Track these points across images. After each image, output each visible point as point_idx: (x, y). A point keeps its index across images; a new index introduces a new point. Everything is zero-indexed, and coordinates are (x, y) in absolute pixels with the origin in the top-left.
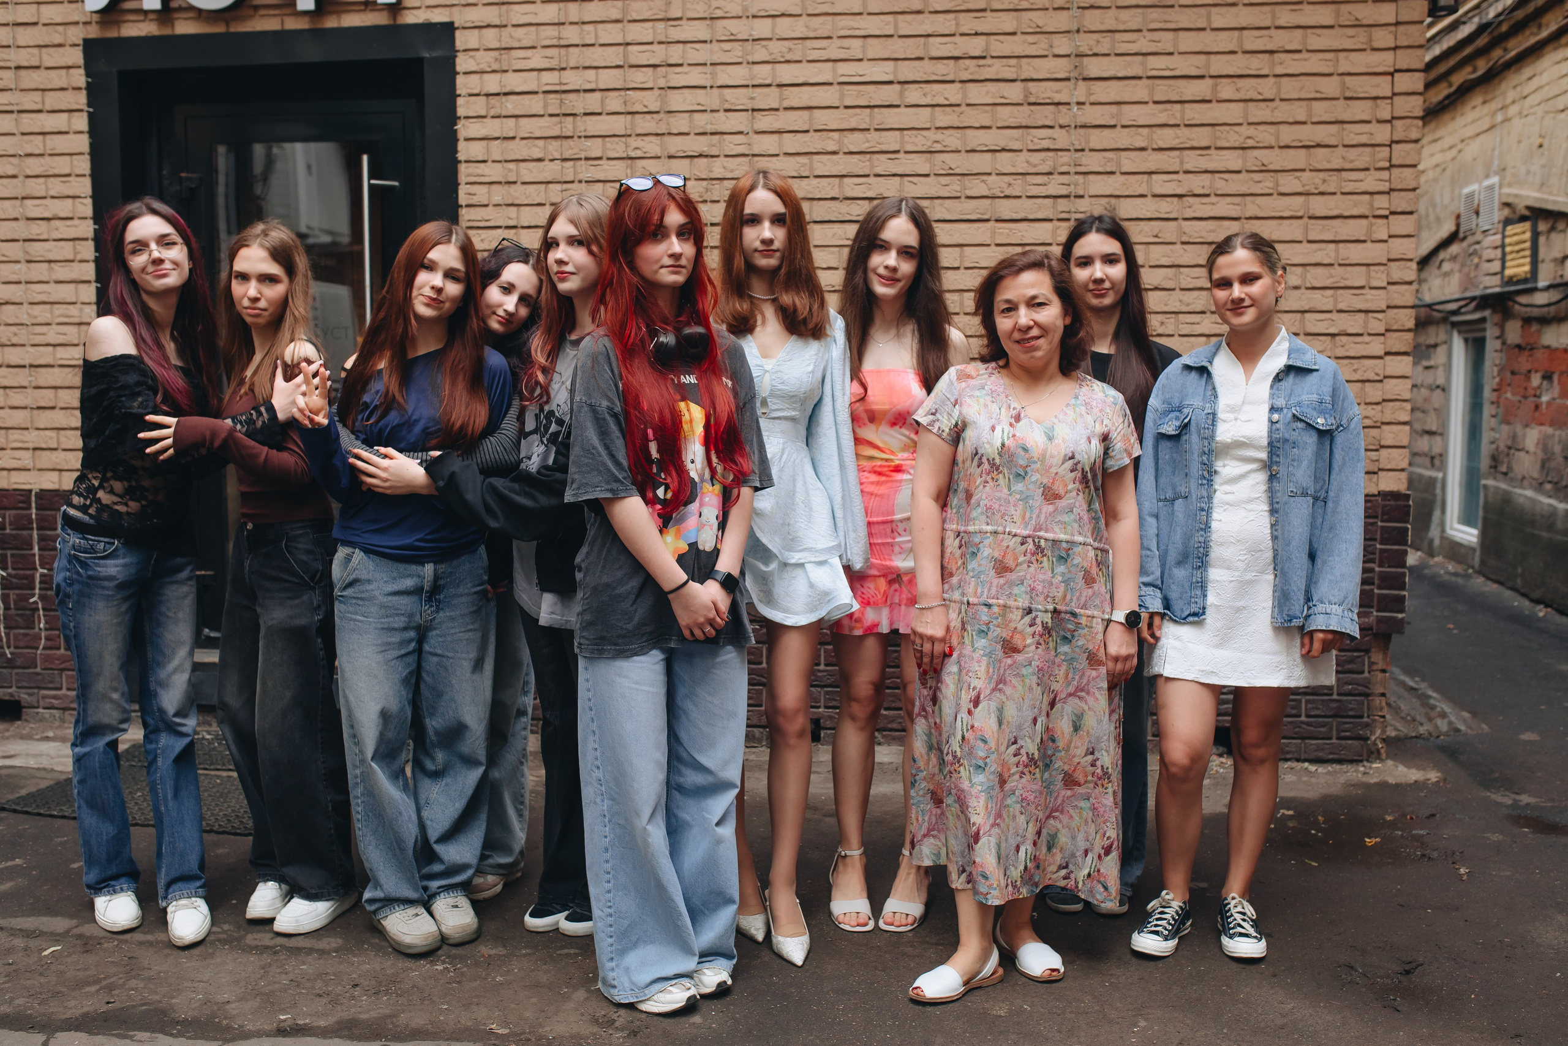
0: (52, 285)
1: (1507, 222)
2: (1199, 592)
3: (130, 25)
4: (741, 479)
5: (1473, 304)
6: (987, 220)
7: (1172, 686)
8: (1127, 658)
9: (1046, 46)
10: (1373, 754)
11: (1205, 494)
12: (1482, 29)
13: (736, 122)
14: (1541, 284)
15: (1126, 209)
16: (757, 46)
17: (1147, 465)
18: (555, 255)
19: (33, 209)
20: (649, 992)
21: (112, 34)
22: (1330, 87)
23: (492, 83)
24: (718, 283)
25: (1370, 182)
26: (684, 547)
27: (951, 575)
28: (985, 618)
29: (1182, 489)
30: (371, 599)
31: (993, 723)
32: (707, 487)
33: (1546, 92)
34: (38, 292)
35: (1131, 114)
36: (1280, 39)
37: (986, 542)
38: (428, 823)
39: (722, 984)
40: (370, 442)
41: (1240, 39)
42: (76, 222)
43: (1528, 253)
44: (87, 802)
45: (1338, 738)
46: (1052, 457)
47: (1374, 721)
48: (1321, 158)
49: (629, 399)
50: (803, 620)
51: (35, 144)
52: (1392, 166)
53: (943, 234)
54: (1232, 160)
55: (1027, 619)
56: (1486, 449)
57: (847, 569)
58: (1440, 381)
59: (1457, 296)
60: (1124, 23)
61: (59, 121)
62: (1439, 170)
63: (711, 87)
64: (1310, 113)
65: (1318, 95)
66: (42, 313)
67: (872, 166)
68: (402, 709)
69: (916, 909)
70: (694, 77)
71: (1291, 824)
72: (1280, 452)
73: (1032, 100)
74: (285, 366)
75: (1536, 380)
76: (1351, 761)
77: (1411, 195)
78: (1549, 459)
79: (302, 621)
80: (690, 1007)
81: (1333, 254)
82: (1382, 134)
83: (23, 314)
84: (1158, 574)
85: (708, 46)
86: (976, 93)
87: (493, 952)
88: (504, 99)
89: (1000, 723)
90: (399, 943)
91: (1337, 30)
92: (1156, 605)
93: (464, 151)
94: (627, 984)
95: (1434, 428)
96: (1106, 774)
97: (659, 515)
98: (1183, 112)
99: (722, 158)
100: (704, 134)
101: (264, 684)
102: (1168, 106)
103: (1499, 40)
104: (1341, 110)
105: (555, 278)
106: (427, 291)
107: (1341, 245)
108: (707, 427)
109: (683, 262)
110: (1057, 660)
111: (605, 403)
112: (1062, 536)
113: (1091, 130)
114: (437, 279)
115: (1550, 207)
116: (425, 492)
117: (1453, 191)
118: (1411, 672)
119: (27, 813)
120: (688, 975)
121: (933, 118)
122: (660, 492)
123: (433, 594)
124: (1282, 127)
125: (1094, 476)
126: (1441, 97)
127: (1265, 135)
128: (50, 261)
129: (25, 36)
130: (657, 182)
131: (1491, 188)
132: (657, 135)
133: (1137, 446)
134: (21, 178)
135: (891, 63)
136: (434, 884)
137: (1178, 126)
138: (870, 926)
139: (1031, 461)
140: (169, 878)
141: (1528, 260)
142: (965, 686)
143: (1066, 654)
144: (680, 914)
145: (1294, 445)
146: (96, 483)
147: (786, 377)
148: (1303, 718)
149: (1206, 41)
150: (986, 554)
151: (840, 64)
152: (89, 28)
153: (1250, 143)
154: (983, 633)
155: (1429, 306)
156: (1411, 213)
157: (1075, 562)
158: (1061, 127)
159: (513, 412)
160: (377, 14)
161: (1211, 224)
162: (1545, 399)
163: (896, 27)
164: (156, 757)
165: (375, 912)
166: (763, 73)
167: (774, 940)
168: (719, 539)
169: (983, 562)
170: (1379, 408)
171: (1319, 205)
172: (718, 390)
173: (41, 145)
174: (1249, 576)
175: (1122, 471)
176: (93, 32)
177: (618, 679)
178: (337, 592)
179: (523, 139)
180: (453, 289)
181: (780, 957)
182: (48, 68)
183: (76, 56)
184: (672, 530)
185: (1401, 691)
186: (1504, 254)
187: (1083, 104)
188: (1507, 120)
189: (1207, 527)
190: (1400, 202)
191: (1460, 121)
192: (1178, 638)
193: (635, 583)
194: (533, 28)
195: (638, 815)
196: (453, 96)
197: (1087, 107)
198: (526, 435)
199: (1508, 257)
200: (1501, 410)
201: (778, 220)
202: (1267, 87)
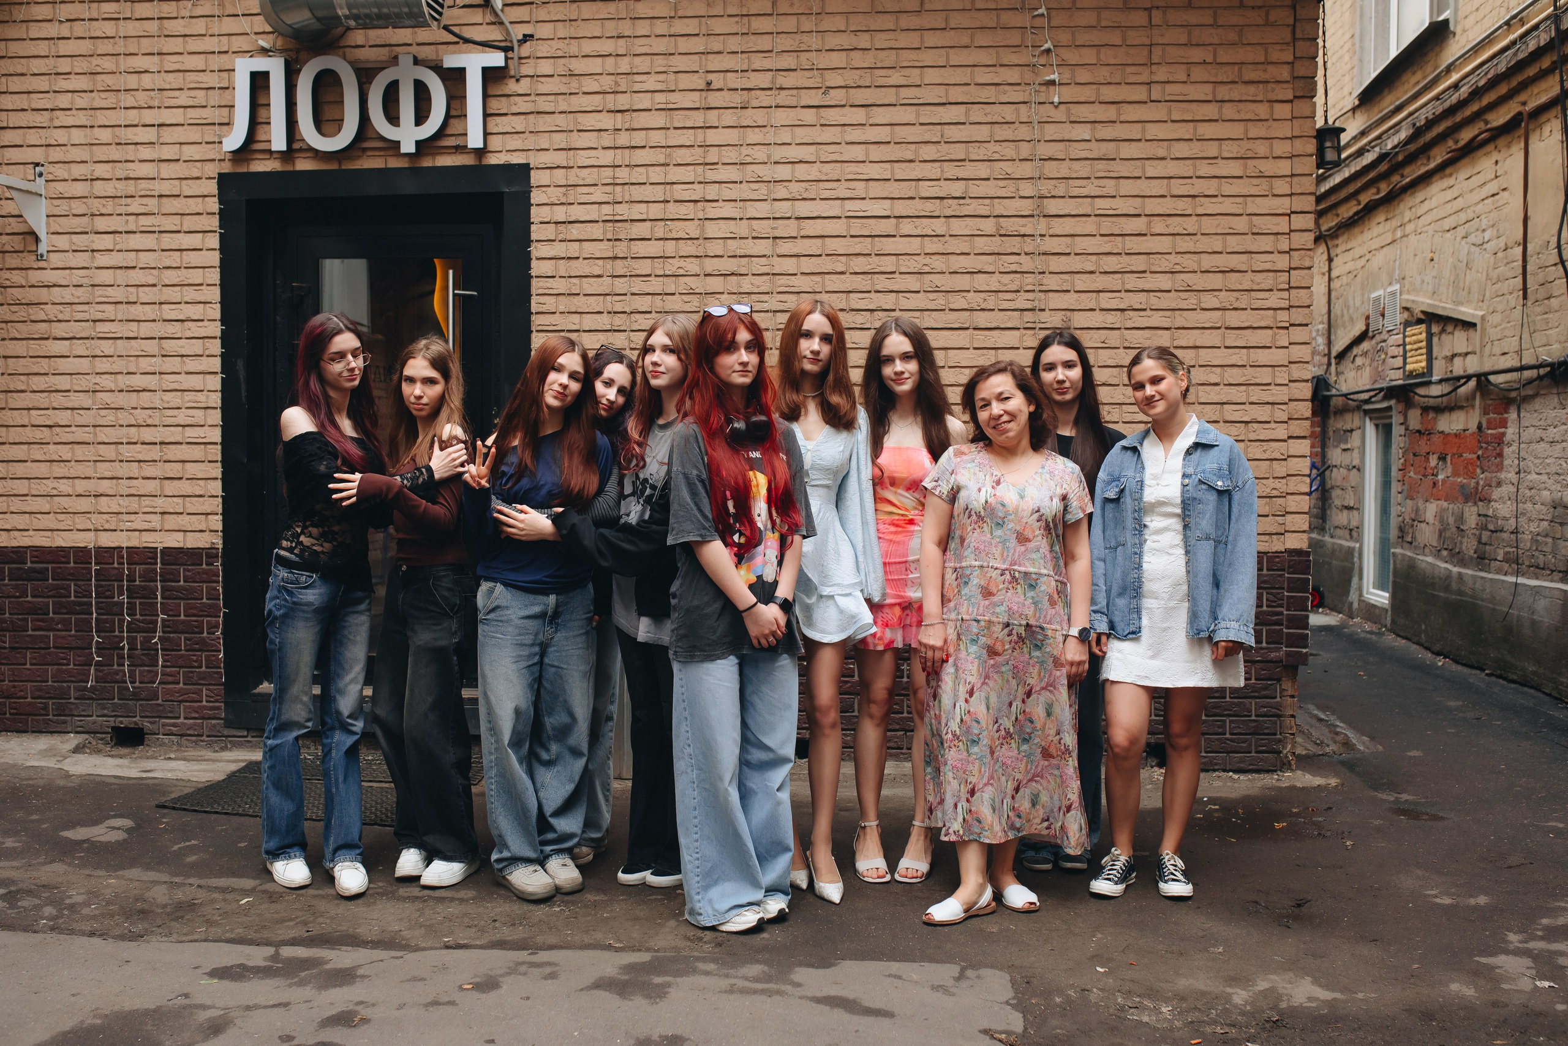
0: (183, 375)
1: (1407, 324)
2: (1135, 616)
3: (258, 162)
4: (794, 529)
5: (1382, 394)
6: (967, 329)
7: (1116, 687)
8: (1080, 663)
9: (1014, 190)
10: (1285, 766)
11: (1137, 541)
12: (1382, 157)
13: (762, 247)
14: (1435, 378)
15: (1079, 320)
16: (779, 186)
17: (1097, 520)
18: (650, 358)
19: (168, 312)
20: (728, 916)
21: (243, 169)
22: (1241, 224)
23: (560, 214)
24: (776, 384)
25: (1274, 300)
26: (753, 579)
27: (950, 601)
28: (975, 630)
29: (1121, 539)
30: (508, 621)
31: (983, 708)
32: (769, 534)
33: (1435, 215)
34: (169, 381)
35: (1082, 244)
36: (1200, 186)
37: (975, 574)
38: (544, 801)
39: (781, 911)
40: (509, 501)
41: (1169, 186)
42: (206, 323)
43: (1424, 351)
44: (274, 784)
45: (1256, 752)
46: (1023, 510)
47: (1286, 737)
48: (1234, 280)
49: (712, 468)
50: (836, 638)
51: (174, 259)
52: (1290, 288)
53: (935, 339)
54: (1164, 282)
55: (1006, 631)
56: (1394, 522)
57: (868, 601)
58: (1356, 462)
59: (1368, 387)
60: (1076, 172)
61: (195, 240)
62: (1351, 276)
63: (741, 219)
64: (1225, 245)
65: (1231, 231)
66: (173, 399)
67: (873, 284)
68: (528, 707)
69: (923, 867)
70: (728, 210)
71: (1216, 815)
72: (1191, 508)
73: (1003, 232)
74: (441, 442)
75: (1433, 461)
76: (1268, 771)
77: (1306, 310)
78: (1445, 529)
79: (443, 643)
80: (760, 927)
81: (1245, 358)
82: (1282, 262)
83: (156, 400)
84: (1104, 603)
85: (738, 185)
86: (958, 227)
87: (597, 898)
88: (570, 226)
89: (988, 709)
90: (523, 892)
91: (1245, 180)
92: (1103, 627)
93: (536, 268)
94: (710, 911)
95: (1352, 505)
96: (1067, 751)
97: (735, 555)
98: (1124, 243)
99: (750, 276)
100: (735, 256)
101: (411, 690)
102: (1112, 238)
103: (1397, 168)
104: (1250, 244)
105: (649, 376)
106: (556, 387)
107: (1252, 350)
108: (769, 490)
109: (750, 368)
110: (1031, 662)
111: (695, 472)
112: (1032, 570)
113: (1051, 257)
114: (564, 378)
115: (1440, 312)
116: (551, 538)
117: (1363, 295)
118: (1322, 708)
119: (185, 809)
120: (757, 904)
121: (922, 247)
122: (736, 538)
123: (552, 618)
124: (1203, 256)
125: (1055, 526)
126: (1351, 213)
127: (1189, 262)
128: (182, 356)
129: (167, 170)
130: (731, 310)
131: (1393, 294)
132: (697, 257)
133: (1090, 505)
134: (159, 287)
135: (889, 201)
136: (548, 849)
137: (1120, 254)
138: (888, 878)
139: (1007, 513)
140: (336, 845)
141: (1424, 357)
142: (962, 681)
143: (1038, 657)
144: (751, 856)
145: (1200, 502)
146: (299, 530)
147: (823, 455)
148: (1228, 736)
149: (1142, 187)
150: (975, 582)
151: (847, 202)
152: (223, 164)
153: (1178, 268)
154: (974, 641)
155: (1345, 395)
156: (1307, 325)
157: (1042, 589)
158: (1026, 254)
159: (614, 479)
160: (465, 156)
161: (1147, 333)
162: (1441, 477)
163: (893, 173)
164: (331, 749)
165: (501, 870)
166: (784, 208)
167: (816, 886)
168: (778, 574)
169: (973, 589)
170: (1284, 481)
171: (1233, 318)
172: (777, 463)
173: (178, 260)
174: (1172, 604)
175: (1078, 522)
176: (227, 168)
177: (705, 677)
178: (480, 616)
179: (585, 259)
180: (575, 387)
181: (822, 898)
182: (186, 197)
183: (212, 187)
184: (744, 566)
185: (1314, 722)
186: (1405, 352)
187: (1044, 236)
188: (1404, 236)
189: (1139, 567)
190: (1298, 316)
191: (1368, 235)
192: (1120, 651)
193: (717, 605)
194: (595, 170)
195: (721, 779)
196: (528, 223)
197: (1047, 238)
198: (625, 497)
199: (1409, 354)
200: (1405, 487)
201: (825, 338)
202: (1191, 225)
